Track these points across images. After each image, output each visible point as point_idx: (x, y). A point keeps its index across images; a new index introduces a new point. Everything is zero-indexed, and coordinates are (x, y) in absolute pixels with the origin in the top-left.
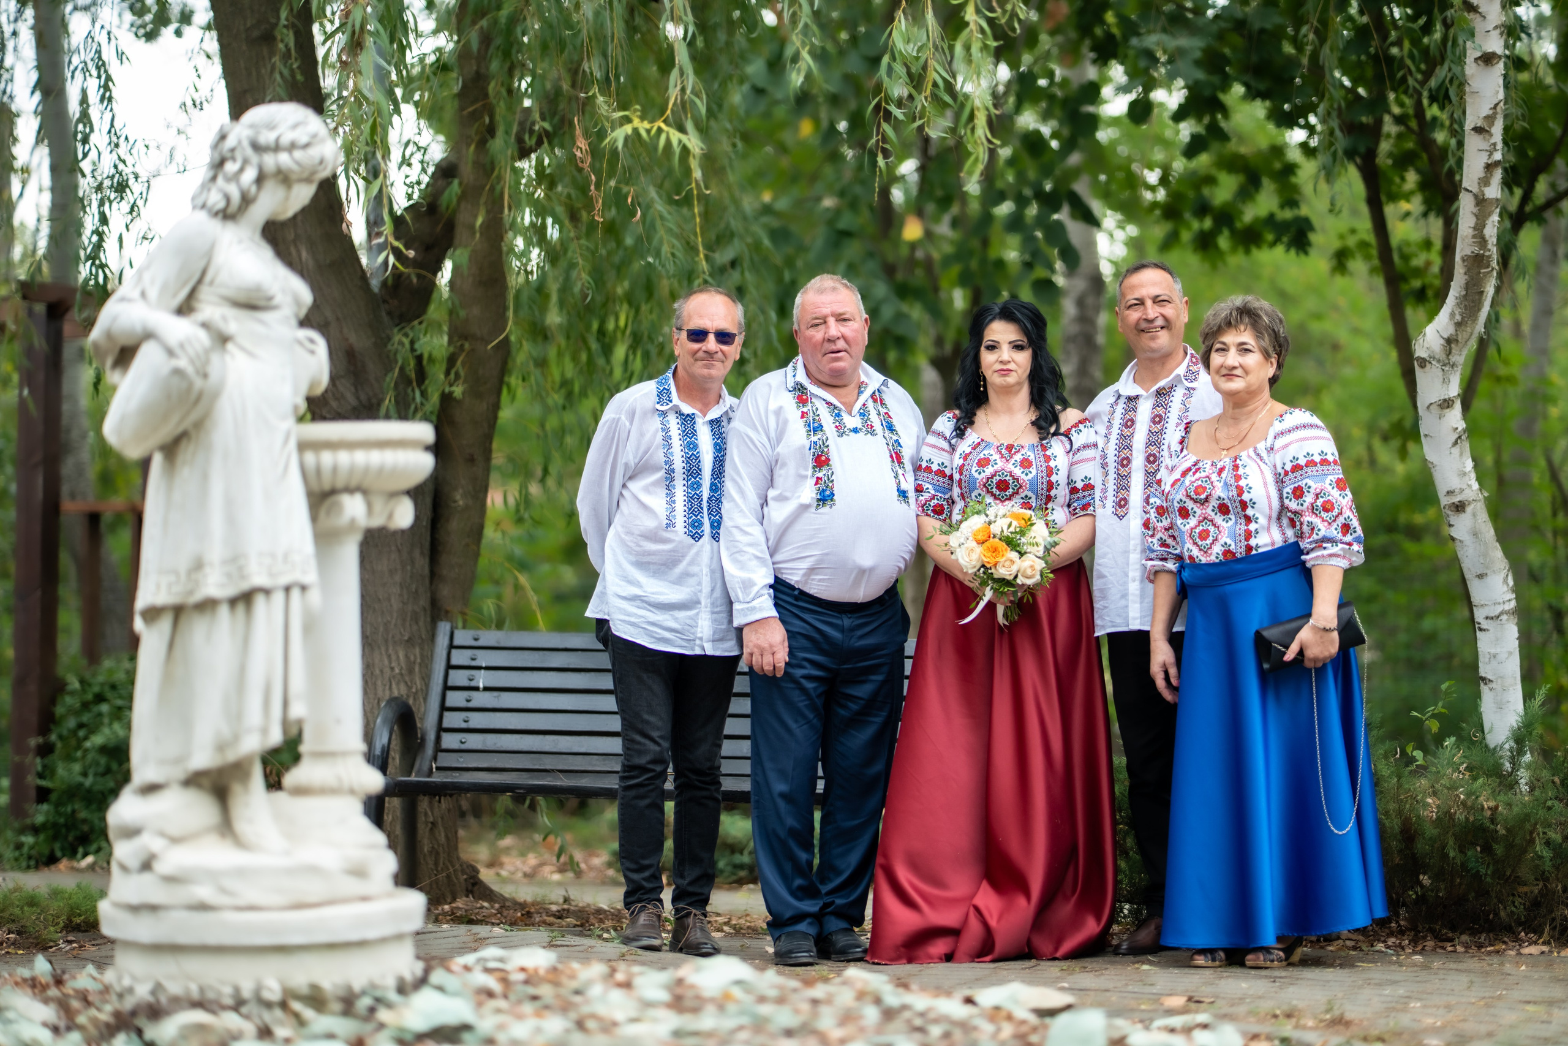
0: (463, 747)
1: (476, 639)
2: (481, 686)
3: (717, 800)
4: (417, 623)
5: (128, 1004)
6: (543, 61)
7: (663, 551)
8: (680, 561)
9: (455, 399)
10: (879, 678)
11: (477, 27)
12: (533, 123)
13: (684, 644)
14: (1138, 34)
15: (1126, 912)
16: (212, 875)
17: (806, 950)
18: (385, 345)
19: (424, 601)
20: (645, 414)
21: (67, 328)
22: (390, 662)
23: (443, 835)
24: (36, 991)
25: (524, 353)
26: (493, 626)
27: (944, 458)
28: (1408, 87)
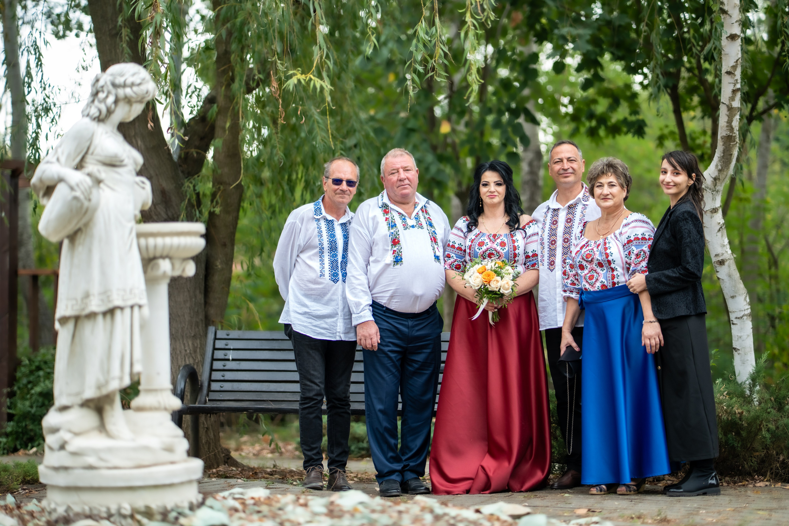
0: (222, 389)
1: (228, 335)
2: (231, 358)
3: (348, 413)
4: (198, 327)
5: (54, 517)
6: (258, 44)
7: (319, 288)
8: (327, 293)
9: (216, 214)
10: (428, 351)
11: (225, 27)
12: (254, 76)
13: (331, 335)
14: (558, 28)
15: (557, 468)
16: (95, 452)
17: (396, 489)
18: (181, 188)
19: (201, 316)
20: (308, 220)
21: (21, 182)
22: (185, 347)
23: (212, 434)
24: (7, 512)
25: (250, 191)
26: (237, 329)
27: (461, 241)
28: (693, 53)
